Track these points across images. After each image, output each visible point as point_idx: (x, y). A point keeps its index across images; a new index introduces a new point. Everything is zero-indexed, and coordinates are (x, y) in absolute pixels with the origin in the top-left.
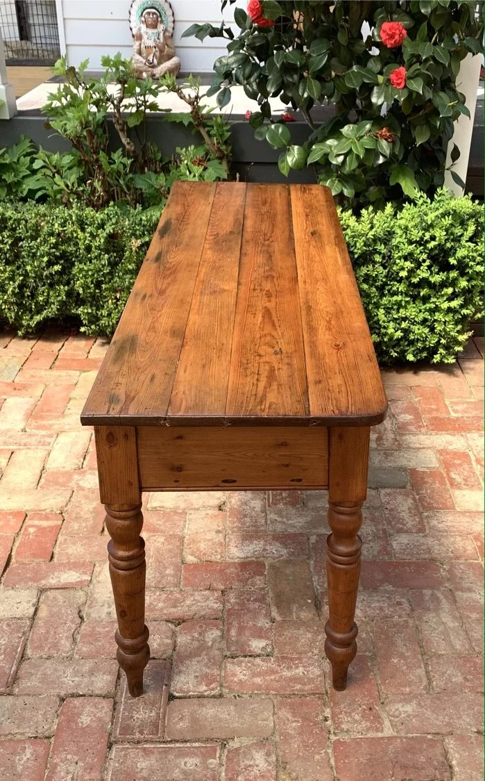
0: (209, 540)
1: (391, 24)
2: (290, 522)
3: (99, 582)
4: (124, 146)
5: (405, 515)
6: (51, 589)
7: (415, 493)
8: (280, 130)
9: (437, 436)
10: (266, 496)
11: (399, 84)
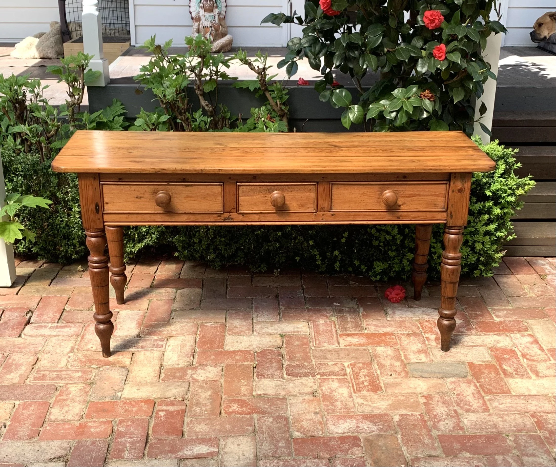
0: (310, 420)
1: (431, 12)
2: (375, 405)
3: (226, 453)
4: (203, 108)
5: (470, 398)
6: (187, 459)
7: (476, 382)
8: (344, 94)
9: (486, 336)
10: (351, 385)
11: (440, 57)
